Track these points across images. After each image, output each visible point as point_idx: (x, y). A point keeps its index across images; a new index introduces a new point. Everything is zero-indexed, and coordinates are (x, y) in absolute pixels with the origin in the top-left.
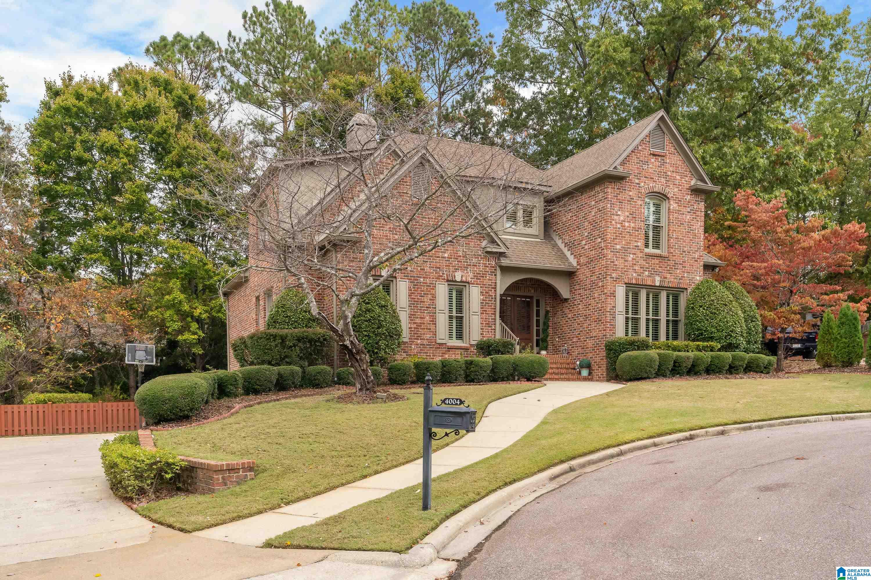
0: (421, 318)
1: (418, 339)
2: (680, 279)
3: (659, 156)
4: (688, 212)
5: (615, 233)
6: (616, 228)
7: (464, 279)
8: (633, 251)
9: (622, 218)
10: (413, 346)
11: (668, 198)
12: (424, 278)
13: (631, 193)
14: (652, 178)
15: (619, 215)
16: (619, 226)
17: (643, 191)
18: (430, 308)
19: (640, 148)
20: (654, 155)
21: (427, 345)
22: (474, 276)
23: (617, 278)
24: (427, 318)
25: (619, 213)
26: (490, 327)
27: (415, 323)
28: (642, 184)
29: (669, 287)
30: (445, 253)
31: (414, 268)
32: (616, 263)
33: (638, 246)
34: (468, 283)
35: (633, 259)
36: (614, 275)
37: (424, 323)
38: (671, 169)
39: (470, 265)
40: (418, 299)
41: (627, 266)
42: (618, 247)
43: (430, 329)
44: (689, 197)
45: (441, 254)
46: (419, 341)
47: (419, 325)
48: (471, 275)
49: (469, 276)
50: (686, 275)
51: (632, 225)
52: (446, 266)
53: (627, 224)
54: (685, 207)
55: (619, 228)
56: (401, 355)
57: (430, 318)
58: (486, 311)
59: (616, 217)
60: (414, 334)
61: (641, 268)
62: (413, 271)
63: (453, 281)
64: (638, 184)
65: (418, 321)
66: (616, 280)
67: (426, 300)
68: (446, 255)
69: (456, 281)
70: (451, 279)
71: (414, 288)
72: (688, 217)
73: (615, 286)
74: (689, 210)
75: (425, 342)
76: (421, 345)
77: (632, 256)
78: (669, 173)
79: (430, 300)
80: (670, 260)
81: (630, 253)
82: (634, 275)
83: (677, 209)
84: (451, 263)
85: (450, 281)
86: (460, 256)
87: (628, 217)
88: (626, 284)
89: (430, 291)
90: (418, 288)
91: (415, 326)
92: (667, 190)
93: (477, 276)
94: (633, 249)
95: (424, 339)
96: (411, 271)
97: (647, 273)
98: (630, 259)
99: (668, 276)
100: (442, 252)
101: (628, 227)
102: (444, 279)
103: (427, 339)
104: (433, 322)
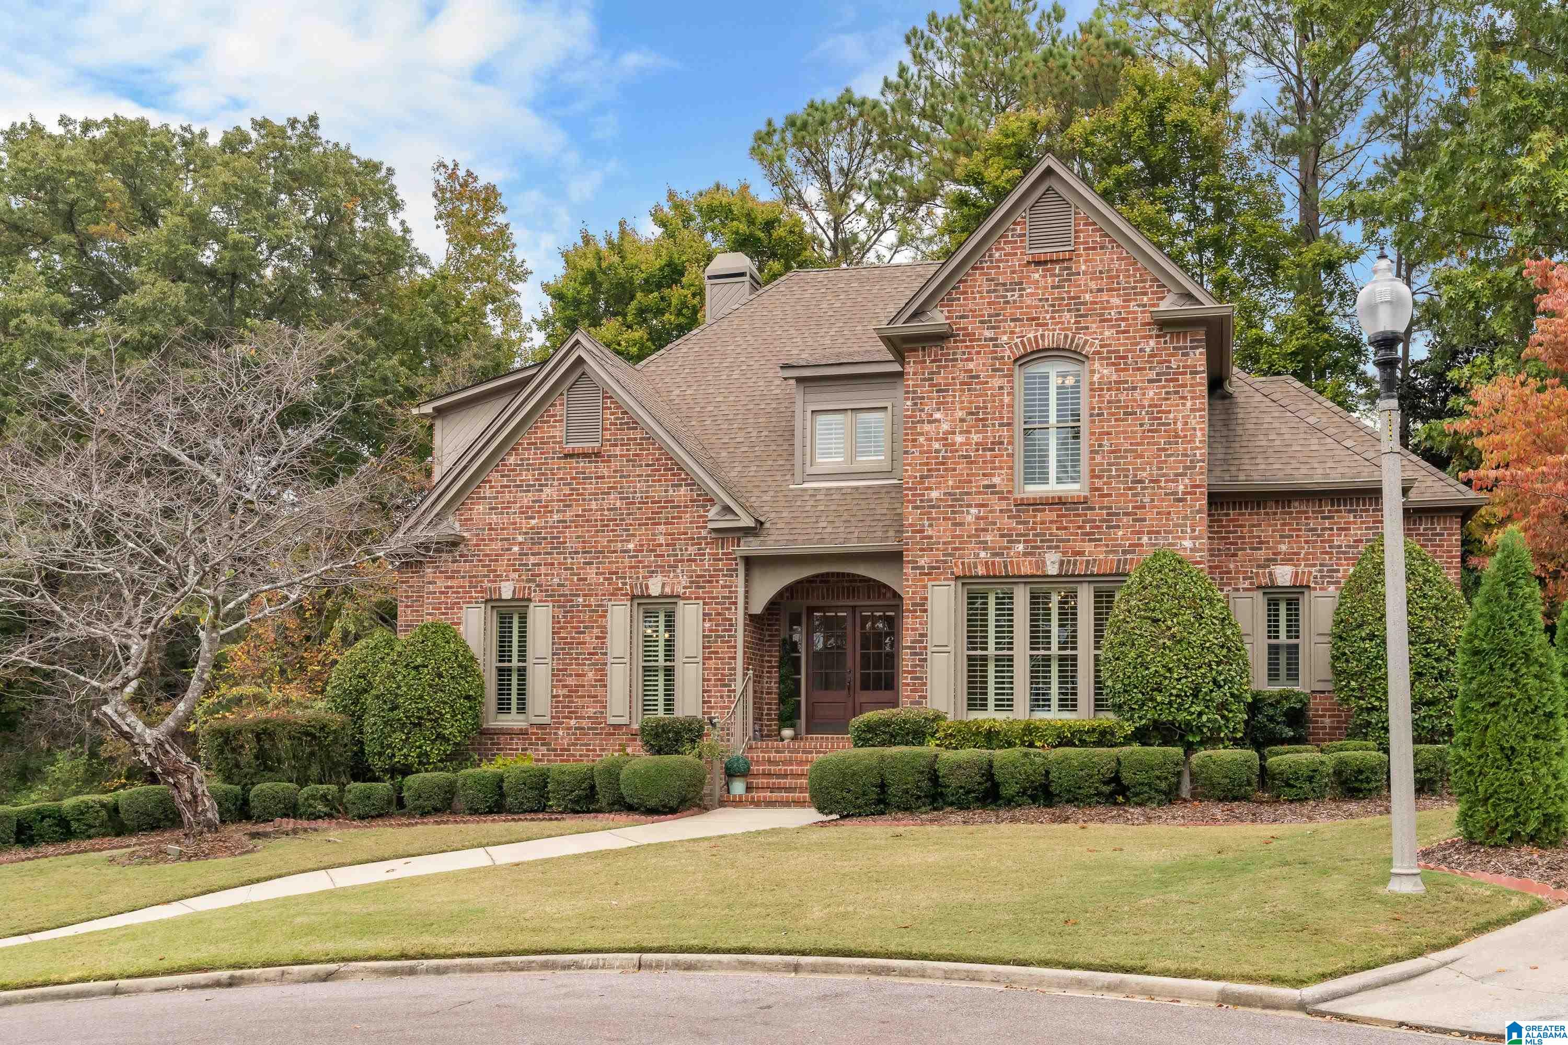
0: (577, 675)
1: (571, 718)
2: (1124, 552)
3: (1052, 261)
4: (1150, 381)
5: (927, 464)
6: (929, 452)
7: (668, 590)
8: (979, 499)
9: (945, 427)
10: (561, 733)
11: (1086, 357)
12: (585, 595)
13: (971, 365)
14: (1033, 319)
15: (938, 421)
16: (936, 446)
17: (1008, 353)
18: (596, 654)
19: (997, 255)
20: (1038, 263)
21: (589, 729)
22: (691, 582)
23: (930, 568)
24: (590, 674)
25: (937, 416)
26: (725, 685)
27: (564, 686)
28: (1005, 338)
29: (1092, 575)
30: (629, 541)
31: (566, 579)
32: (929, 532)
33: (994, 486)
34: (678, 596)
35: (978, 518)
36: (922, 562)
37: (583, 686)
38: (1093, 285)
39: (682, 561)
40: (572, 638)
41: (961, 536)
42: (934, 494)
43: (596, 696)
44: (1152, 343)
45: (620, 545)
46: (573, 722)
47: (573, 690)
48: (684, 581)
49: (680, 582)
50: (1145, 539)
51: (976, 438)
52: (631, 567)
53: (959, 439)
54: (1139, 369)
55: (937, 451)
56: (537, 750)
57: (596, 675)
58: (717, 653)
59: (927, 427)
60: (563, 707)
61: (1002, 536)
62: (563, 585)
63: (642, 597)
64: (991, 339)
65: (571, 681)
66: (931, 572)
67: (588, 639)
68: (631, 546)
69: (649, 596)
70: (637, 592)
71: (564, 617)
72: (1151, 393)
73: (925, 587)
74: (1152, 375)
75: (585, 723)
76: (576, 729)
77: (974, 511)
78: (1088, 297)
79: (597, 638)
80: (1093, 509)
81: (970, 506)
82: (983, 554)
83: (1114, 377)
84: (640, 562)
85: (638, 597)
86: (661, 545)
87: (962, 420)
88: (957, 578)
89: (596, 621)
90: (572, 617)
91: (565, 691)
92: (1081, 337)
93: (697, 582)
94: (979, 493)
95: (583, 718)
96: (559, 585)
97: (1020, 547)
98: (969, 518)
99: (1088, 547)
100: (622, 541)
101: (961, 444)
102: (626, 594)
103: (589, 718)
104: (602, 682)
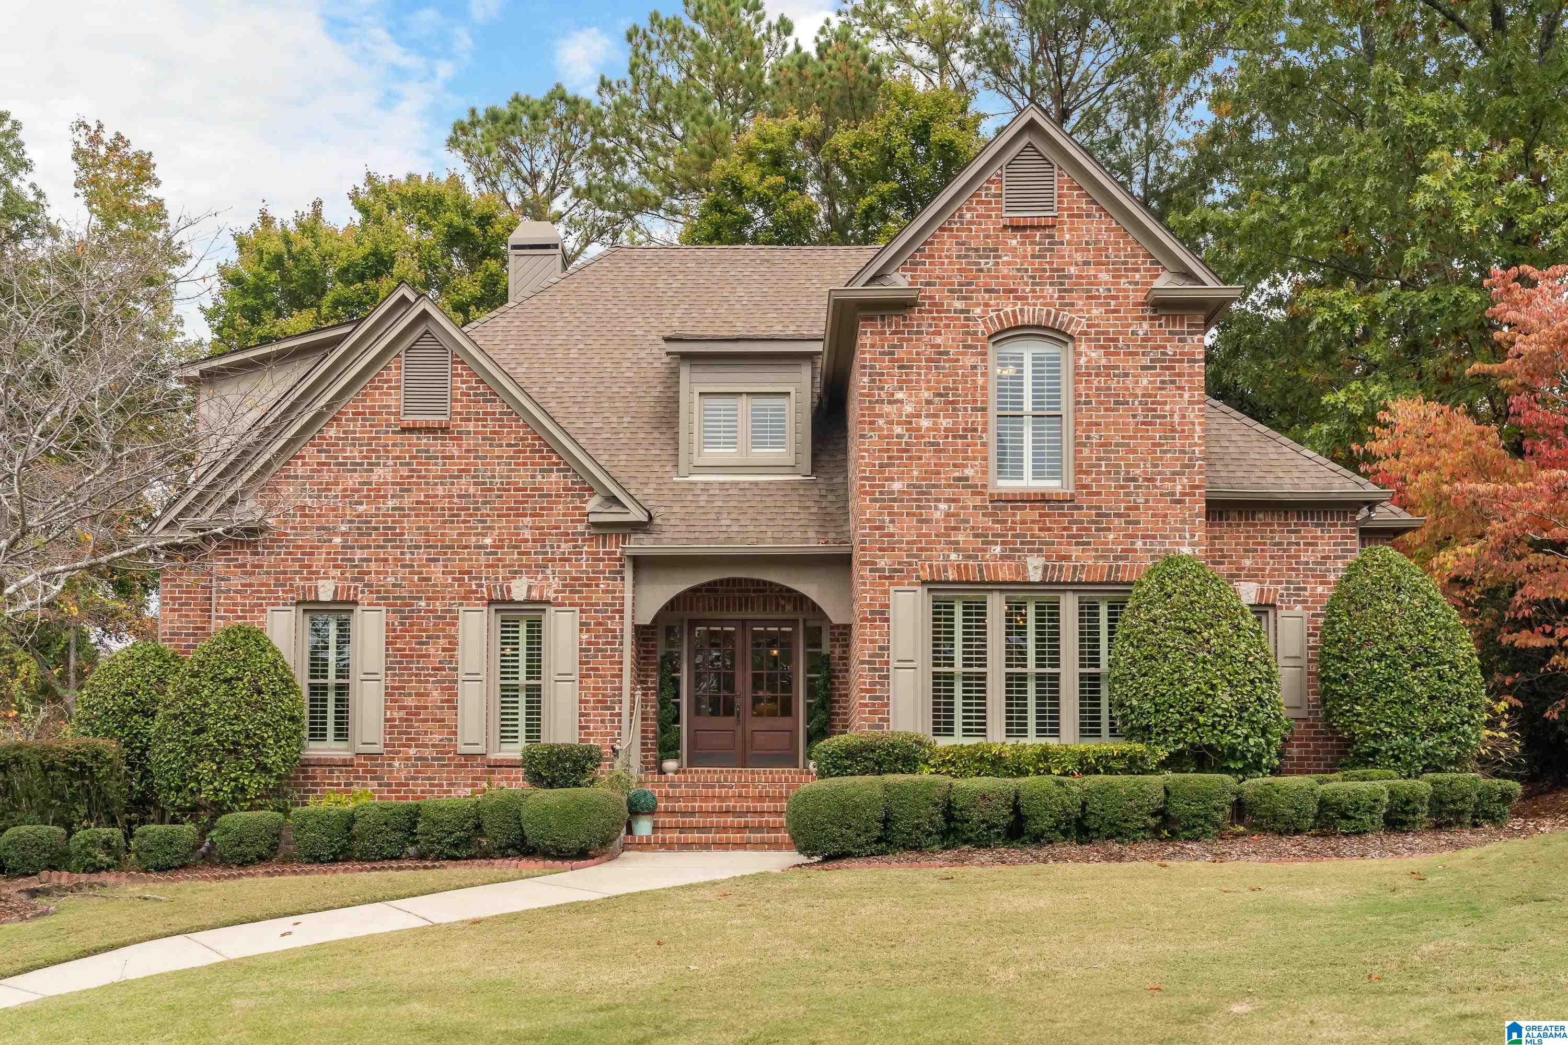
0: (417, 695)
1: (410, 746)
2: (1116, 558)
3: (1032, 227)
4: (1144, 368)
5: (888, 451)
6: (889, 437)
7: (535, 594)
8: (949, 493)
9: (909, 409)
10: (396, 764)
11: (1071, 337)
12: (428, 598)
13: (939, 340)
14: (1011, 291)
15: (901, 401)
16: (898, 430)
17: (981, 328)
18: (443, 669)
19: (968, 216)
20: (1016, 228)
21: (433, 759)
22: (565, 586)
23: (891, 571)
24: (435, 693)
25: (899, 395)
26: (607, 708)
27: (401, 708)
28: (978, 311)
29: (1080, 583)
30: (485, 535)
31: (403, 579)
32: (891, 529)
33: (967, 479)
34: (548, 602)
35: (948, 515)
36: (881, 563)
37: (426, 708)
38: (1079, 257)
39: (553, 560)
40: (411, 649)
41: (927, 535)
42: (897, 486)
43: (443, 720)
44: (1146, 325)
45: (473, 539)
46: (412, 751)
47: (413, 713)
48: (556, 584)
49: (551, 587)
50: (1139, 544)
51: (945, 423)
52: (487, 566)
53: (925, 423)
54: (1131, 354)
55: (899, 436)
56: (364, 785)
57: (442, 694)
58: (597, 669)
59: (887, 408)
60: (400, 733)
61: (976, 536)
62: (400, 586)
63: (503, 602)
64: (962, 311)
65: (410, 702)
66: (892, 576)
67: (432, 651)
68: (488, 541)
69: (511, 601)
70: (497, 595)
71: (402, 624)
72: (1145, 382)
73: (886, 592)
74: (1146, 361)
75: (428, 753)
76: (417, 759)
77: (943, 506)
78: (1073, 270)
79: (444, 650)
80: (1081, 508)
81: (938, 500)
82: (953, 556)
83: (1103, 362)
84: (499, 560)
85: (497, 602)
86: (527, 541)
87: (929, 402)
88: (924, 583)
89: (443, 630)
90: (411, 625)
91: (402, 714)
92: (1066, 315)
93: (572, 585)
94: (950, 486)
95: (425, 746)
96: (394, 585)
97: (997, 549)
98: (938, 515)
99: (1075, 551)
100: (477, 535)
101: (928, 429)
102: (482, 598)
103: (433, 746)
104: (451, 703)
